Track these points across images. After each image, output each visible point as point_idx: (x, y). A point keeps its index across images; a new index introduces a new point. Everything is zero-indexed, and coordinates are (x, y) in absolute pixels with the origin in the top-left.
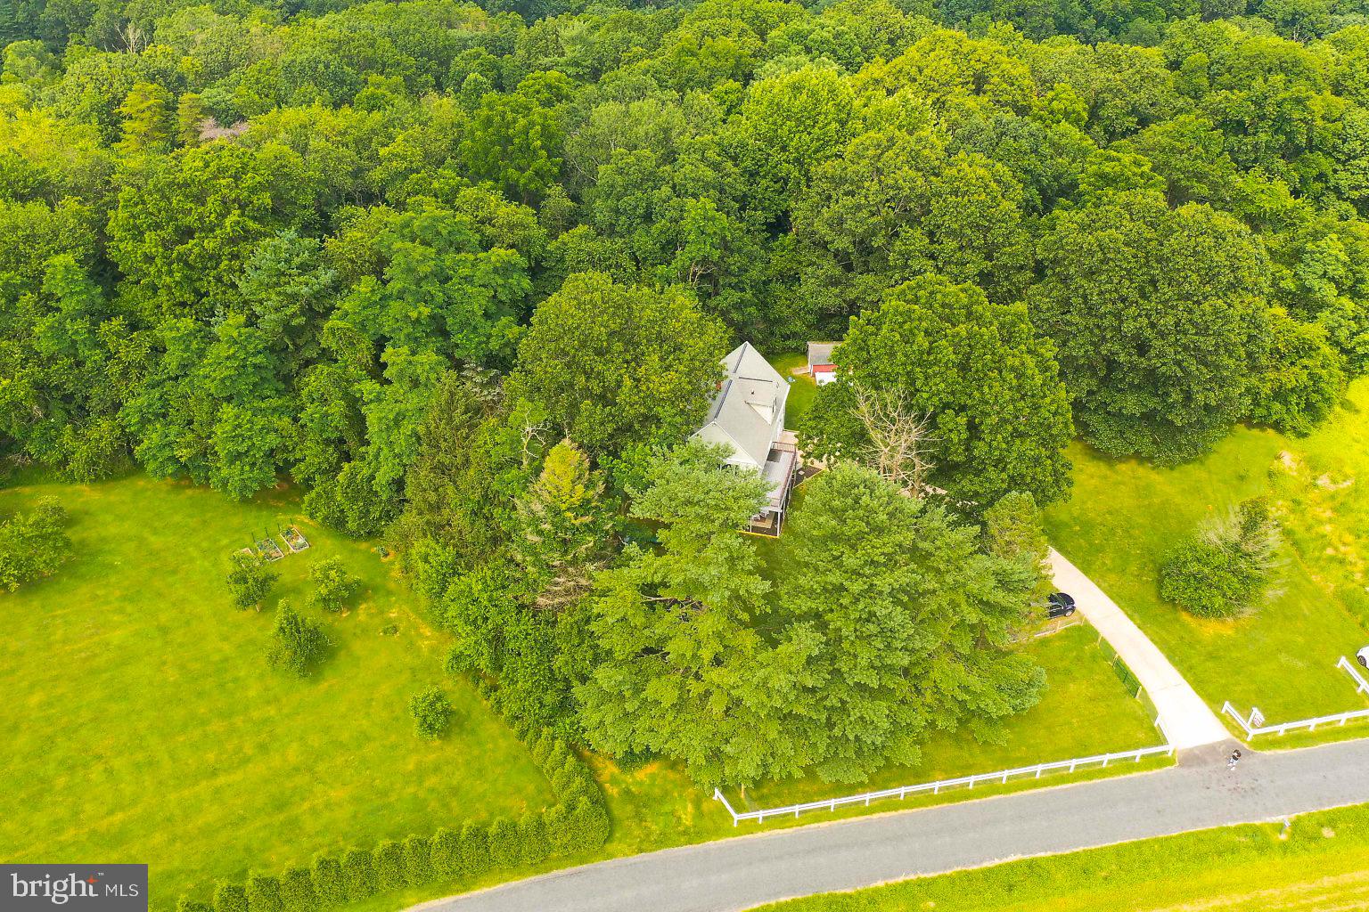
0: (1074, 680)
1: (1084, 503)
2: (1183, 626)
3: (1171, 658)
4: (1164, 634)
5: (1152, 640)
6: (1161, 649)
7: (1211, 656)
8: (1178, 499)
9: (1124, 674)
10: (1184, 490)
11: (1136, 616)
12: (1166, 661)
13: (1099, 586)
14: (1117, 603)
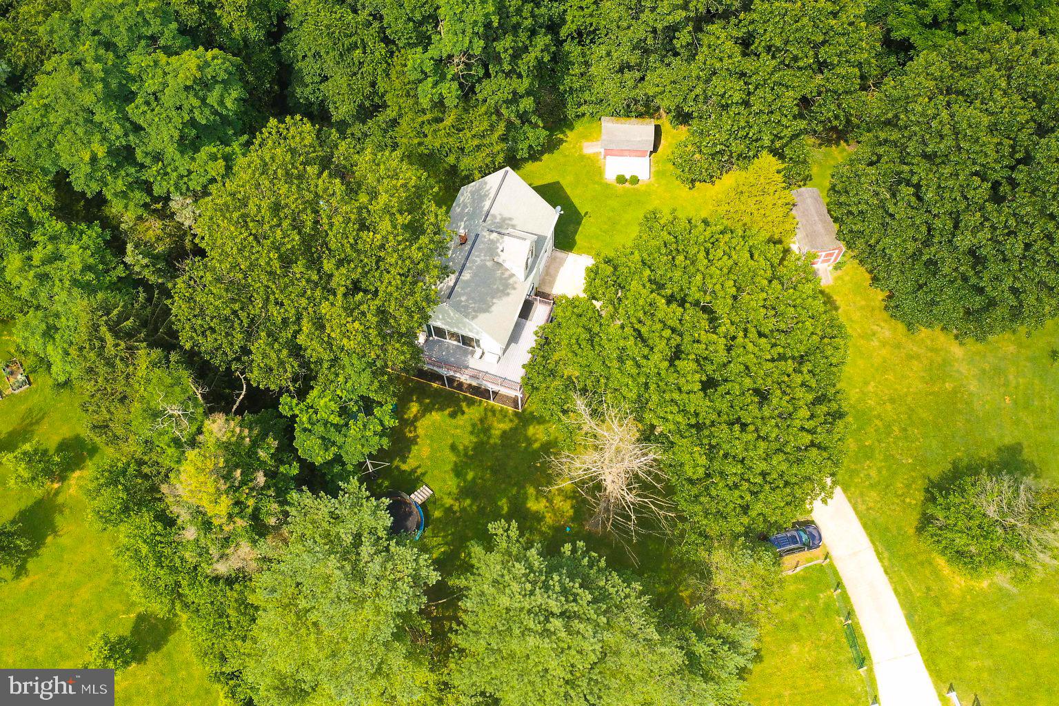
0: (799, 639)
1: (866, 383)
2: (936, 573)
3: (909, 617)
4: (910, 583)
5: (896, 591)
6: (903, 605)
7: (955, 618)
8: (973, 386)
9: (853, 636)
10: (984, 371)
11: (886, 555)
12: (903, 620)
13: (855, 509)
14: (870, 535)
